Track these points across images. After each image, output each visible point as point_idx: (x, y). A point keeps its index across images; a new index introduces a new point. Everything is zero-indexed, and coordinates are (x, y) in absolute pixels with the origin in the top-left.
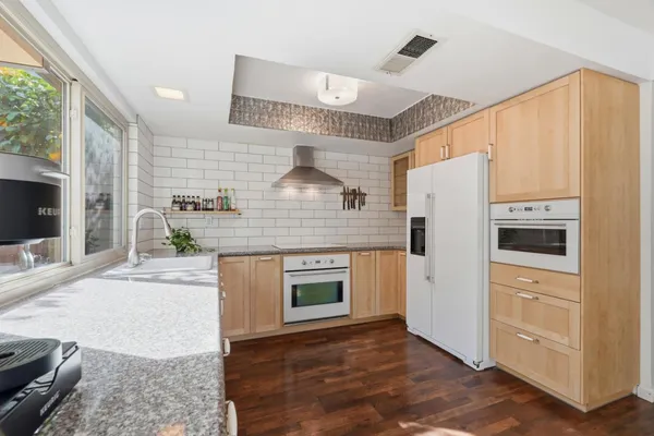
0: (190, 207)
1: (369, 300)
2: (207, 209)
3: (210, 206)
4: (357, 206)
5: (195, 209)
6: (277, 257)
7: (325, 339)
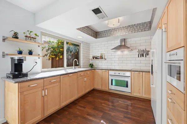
0: (95, 58)
1: (139, 89)
2: (98, 59)
3: (99, 58)
4: (144, 55)
5: (96, 59)
6: (107, 71)
7: (118, 97)
